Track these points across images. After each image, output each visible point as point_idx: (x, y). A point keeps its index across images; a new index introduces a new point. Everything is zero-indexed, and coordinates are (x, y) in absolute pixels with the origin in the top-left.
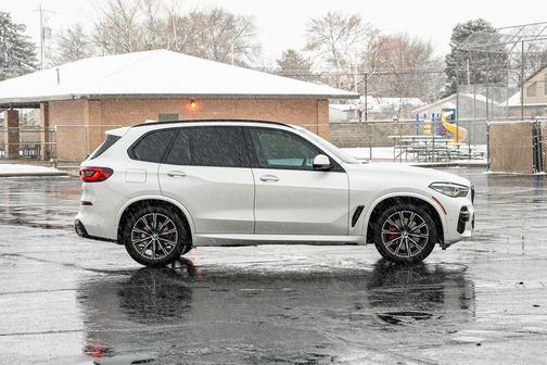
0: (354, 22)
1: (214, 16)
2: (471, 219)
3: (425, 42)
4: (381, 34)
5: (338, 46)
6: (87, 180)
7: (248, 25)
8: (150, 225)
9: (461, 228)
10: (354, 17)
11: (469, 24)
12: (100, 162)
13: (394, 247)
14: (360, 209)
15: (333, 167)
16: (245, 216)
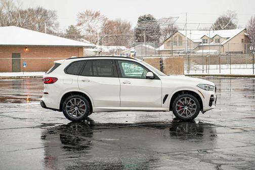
0: (97, 15)
1: (38, 10)
2: (215, 100)
3: (128, 23)
4: (108, 20)
5: (91, 24)
6: (46, 83)
7: (53, 15)
8: (73, 103)
9: (210, 105)
10: (97, 13)
11: (145, 16)
12: (51, 75)
13: (180, 112)
14: (167, 96)
15: (155, 77)
16: (116, 99)
